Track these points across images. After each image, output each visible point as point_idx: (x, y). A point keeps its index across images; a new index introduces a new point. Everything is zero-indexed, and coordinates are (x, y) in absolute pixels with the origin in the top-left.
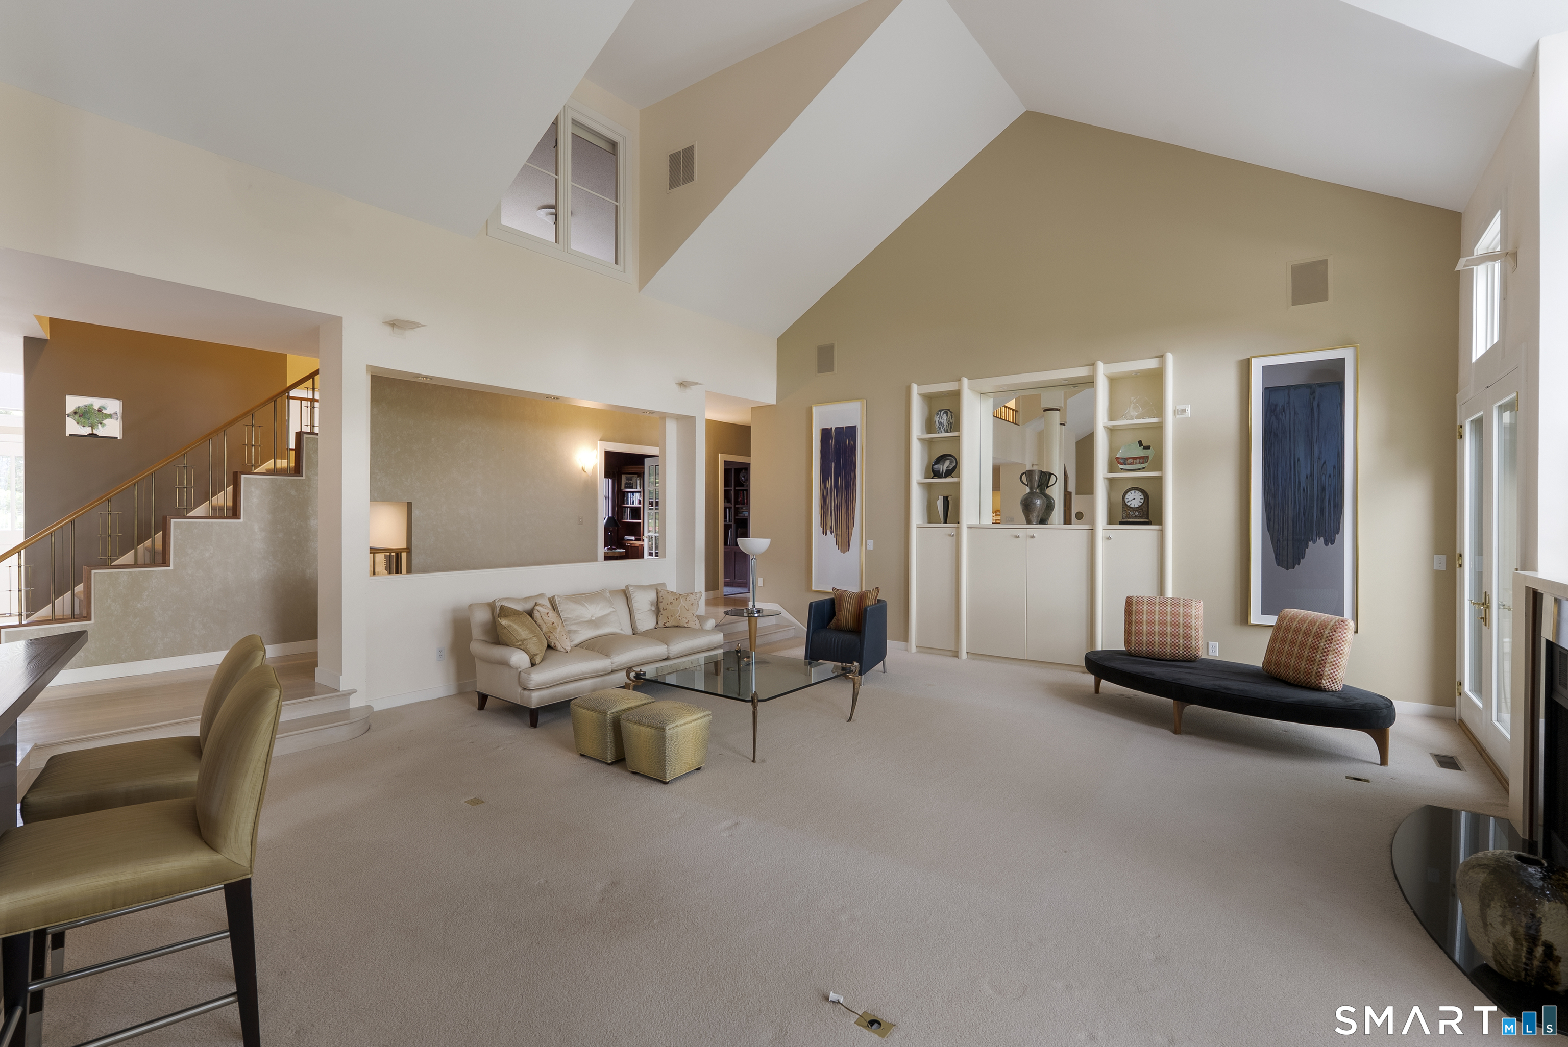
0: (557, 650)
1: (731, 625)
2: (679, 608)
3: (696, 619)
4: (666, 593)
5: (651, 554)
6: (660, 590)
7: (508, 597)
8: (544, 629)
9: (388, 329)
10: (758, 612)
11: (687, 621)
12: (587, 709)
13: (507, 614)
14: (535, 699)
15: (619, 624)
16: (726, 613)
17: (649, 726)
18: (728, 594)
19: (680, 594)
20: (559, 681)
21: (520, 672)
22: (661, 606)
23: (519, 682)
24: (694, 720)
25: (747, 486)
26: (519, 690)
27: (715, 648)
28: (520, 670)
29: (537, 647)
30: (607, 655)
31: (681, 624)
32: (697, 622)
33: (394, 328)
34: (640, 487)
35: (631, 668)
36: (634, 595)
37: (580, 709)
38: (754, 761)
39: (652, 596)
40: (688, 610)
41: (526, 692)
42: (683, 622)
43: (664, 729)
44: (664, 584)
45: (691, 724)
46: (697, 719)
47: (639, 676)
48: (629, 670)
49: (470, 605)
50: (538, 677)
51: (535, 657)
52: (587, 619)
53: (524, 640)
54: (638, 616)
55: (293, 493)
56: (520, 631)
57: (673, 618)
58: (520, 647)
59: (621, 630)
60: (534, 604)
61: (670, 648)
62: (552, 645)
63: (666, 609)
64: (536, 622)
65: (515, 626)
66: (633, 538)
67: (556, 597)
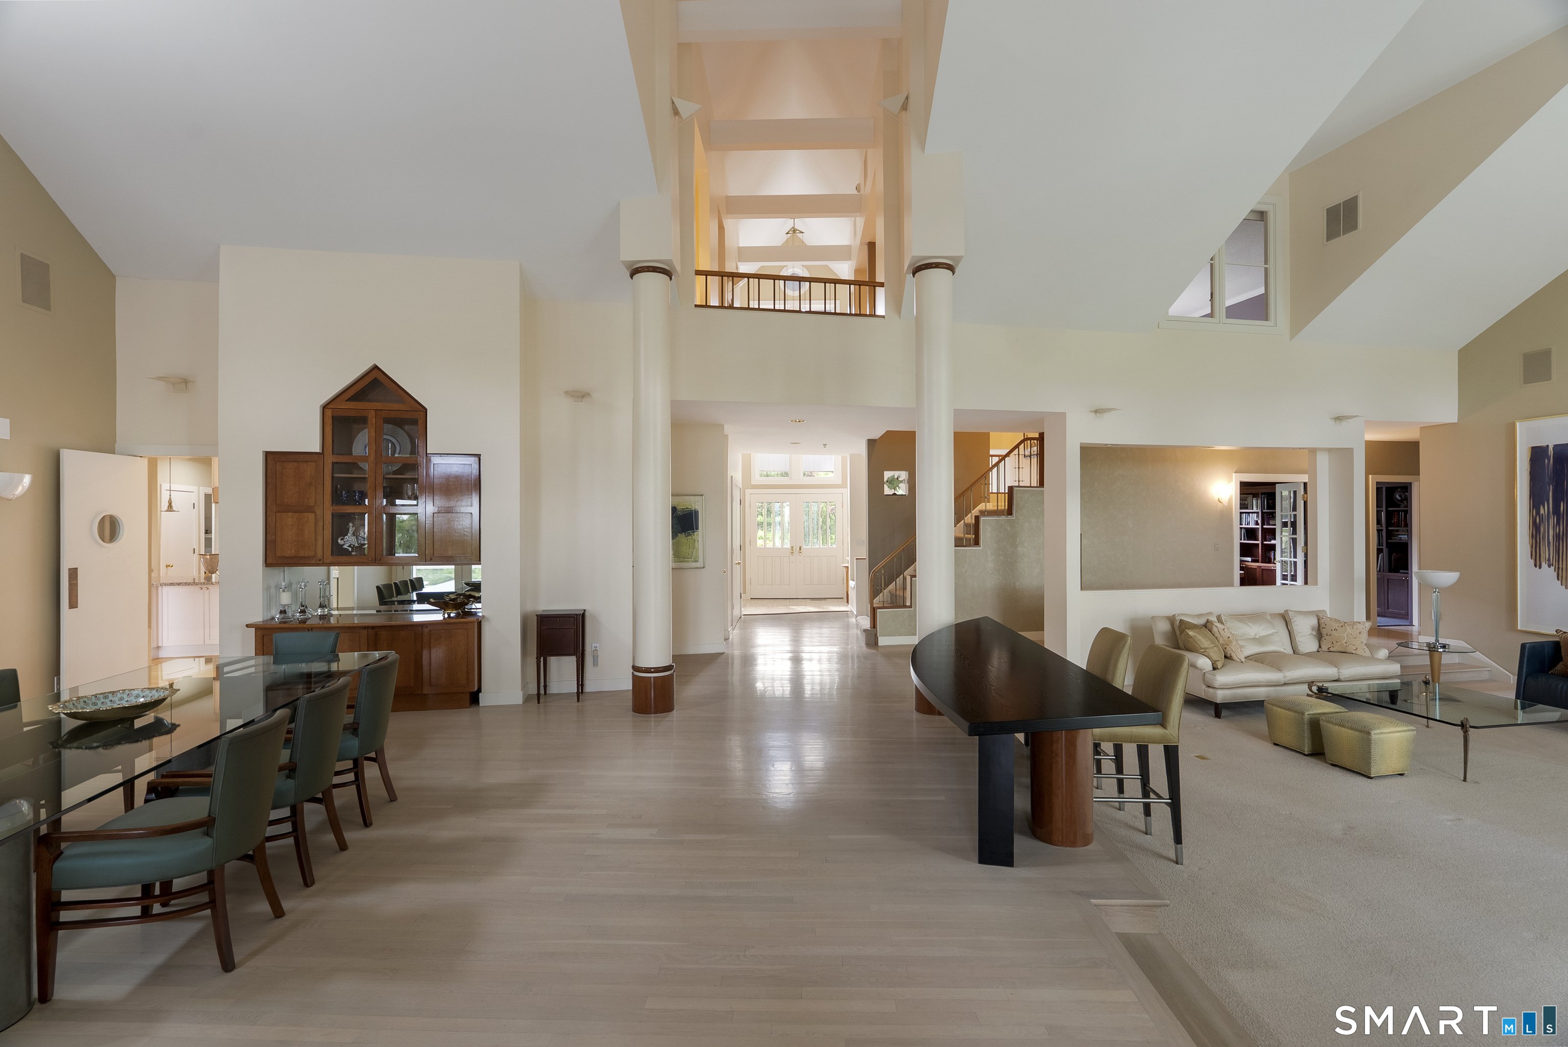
0: (1232, 660)
1: (1403, 657)
2: (1345, 635)
3: (1365, 647)
4: (1329, 619)
5: (1284, 577)
6: (1322, 616)
7: (1187, 613)
8: (1221, 642)
9: (1093, 415)
10: (1444, 647)
11: (1355, 648)
12: (1280, 707)
13: (1187, 627)
14: (1220, 696)
15: (1281, 644)
16: (1399, 645)
17: (1351, 728)
18: (1382, 625)
19: (1345, 623)
20: (1239, 684)
21: (1205, 673)
22: (1324, 632)
23: (1204, 680)
24: (1399, 732)
25: (1407, 507)
26: (1204, 687)
27: (1390, 678)
28: (1204, 671)
29: (1218, 656)
30: (1279, 669)
31: (1349, 651)
32: (1367, 650)
33: (1097, 414)
34: (1257, 508)
35: (1313, 682)
36: (1294, 620)
37: (1275, 708)
38: (1465, 780)
39: (1314, 621)
40: (1356, 638)
41: (1210, 690)
42: (1351, 649)
43: (1369, 733)
44: (1324, 611)
45: (1395, 734)
46: (1401, 731)
47: (1321, 690)
48: (1310, 684)
49: (1153, 617)
50: (1222, 678)
51: (1217, 663)
52: (1252, 637)
53: (1207, 648)
54: (1299, 639)
55: (1009, 529)
56: (1203, 641)
57: (1339, 643)
58: (1203, 653)
59: (1285, 649)
60: (1206, 621)
61: (1341, 671)
62: (1228, 655)
63: (1330, 635)
64: (1213, 635)
65: (1199, 637)
66: (1249, 559)
67: (1222, 616)
